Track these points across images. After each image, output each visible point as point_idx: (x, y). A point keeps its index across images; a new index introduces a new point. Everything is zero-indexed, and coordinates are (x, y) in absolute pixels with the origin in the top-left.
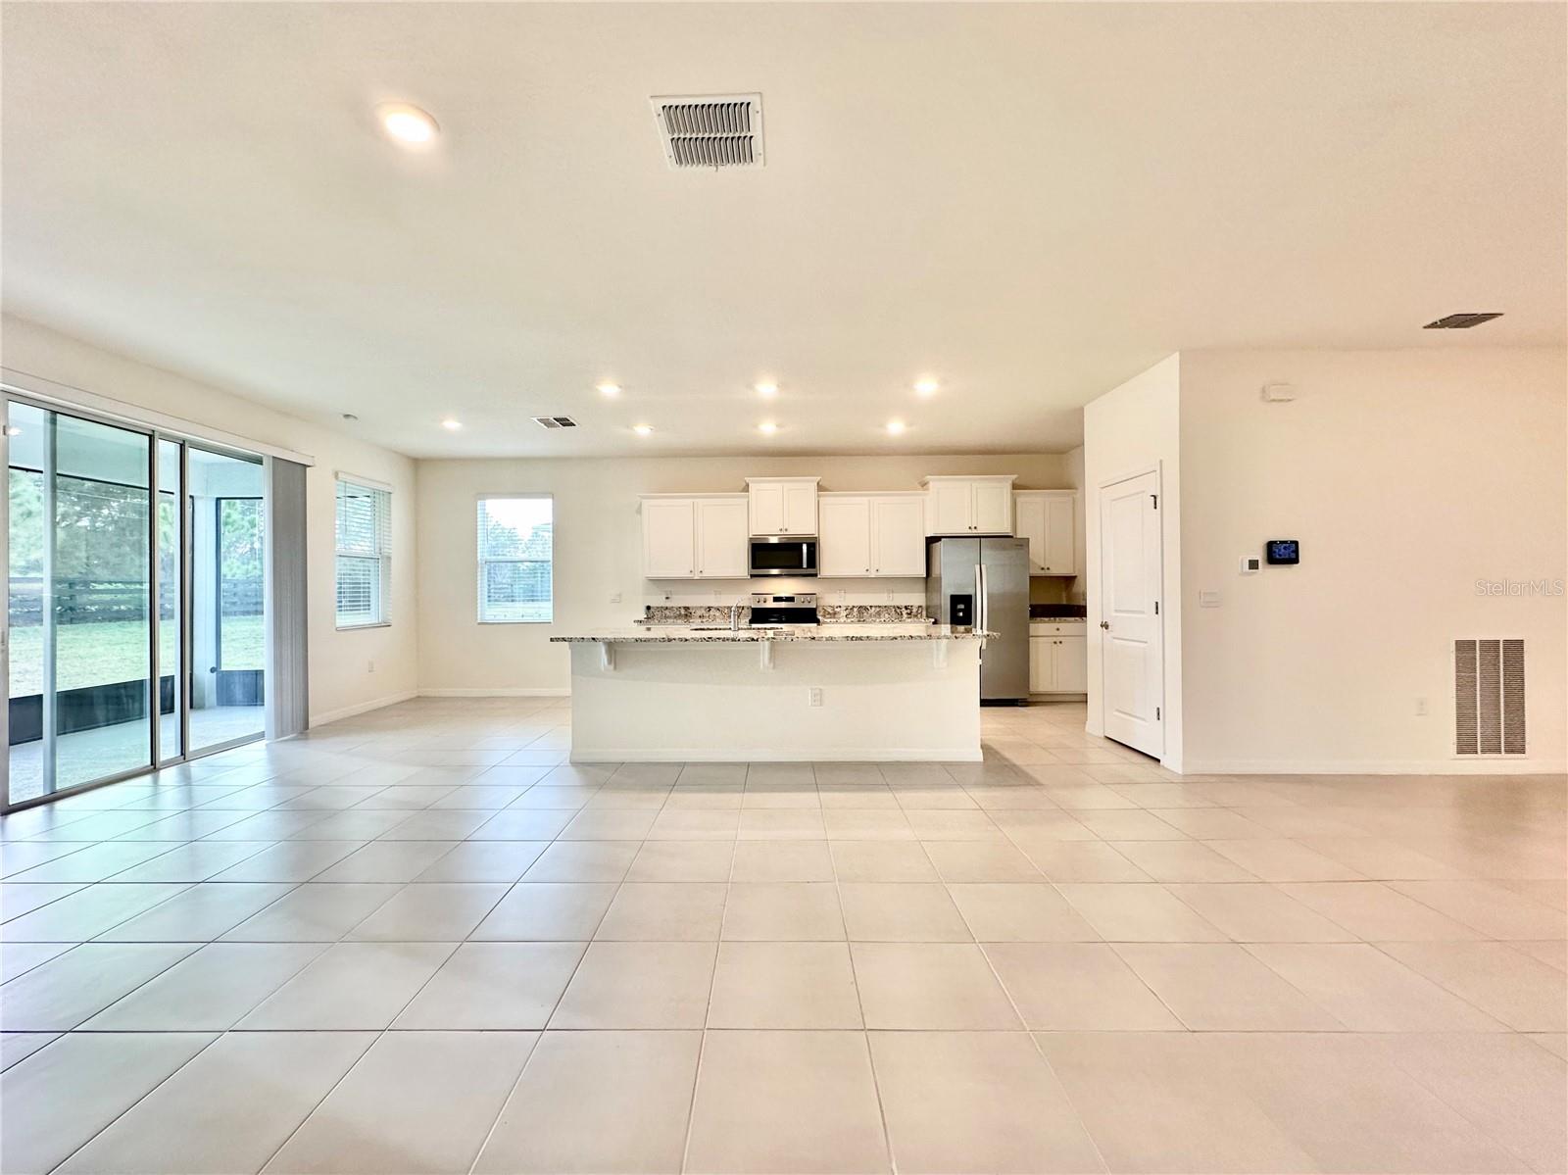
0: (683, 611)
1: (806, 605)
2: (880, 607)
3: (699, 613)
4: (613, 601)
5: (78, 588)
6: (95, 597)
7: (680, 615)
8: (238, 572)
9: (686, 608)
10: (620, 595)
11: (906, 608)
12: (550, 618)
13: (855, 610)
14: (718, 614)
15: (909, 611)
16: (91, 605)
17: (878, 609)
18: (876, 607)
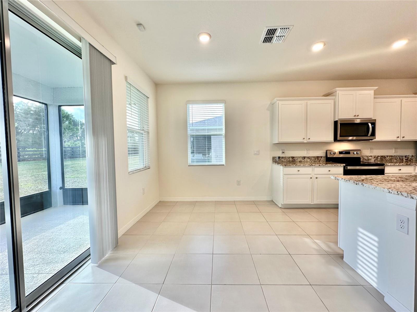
0: (291, 159)
1: (356, 156)
2: (392, 156)
3: (299, 160)
4: (255, 154)
5: (20, 150)
6: (27, 153)
7: (290, 161)
8: (73, 145)
9: (293, 158)
10: (259, 151)
11: (406, 157)
12: (224, 163)
13: (379, 158)
14: (308, 160)
15: (406, 158)
16: (26, 155)
17: (391, 157)
18: (389, 156)
